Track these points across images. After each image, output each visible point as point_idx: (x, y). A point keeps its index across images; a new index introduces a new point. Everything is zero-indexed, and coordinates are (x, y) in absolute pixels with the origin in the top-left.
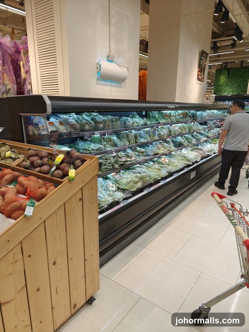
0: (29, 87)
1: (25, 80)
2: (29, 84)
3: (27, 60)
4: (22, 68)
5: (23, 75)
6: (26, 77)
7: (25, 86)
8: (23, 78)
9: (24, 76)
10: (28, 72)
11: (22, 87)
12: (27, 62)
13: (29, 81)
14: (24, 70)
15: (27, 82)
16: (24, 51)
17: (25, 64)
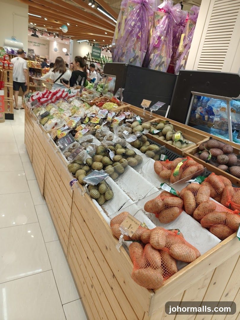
0: (183, 62)
1: (180, 54)
2: (184, 59)
3: (191, 32)
4: (183, 40)
5: (180, 48)
6: (183, 52)
7: (177, 61)
8: (179, 51)
9: (181, 50)
10: (187, 46)
11: (175, 61)
12: (190, 35)
13: (185, 56)
14: (184, 43)
15: (182, 57)
16: (190, 22)
17: (187, 37)
